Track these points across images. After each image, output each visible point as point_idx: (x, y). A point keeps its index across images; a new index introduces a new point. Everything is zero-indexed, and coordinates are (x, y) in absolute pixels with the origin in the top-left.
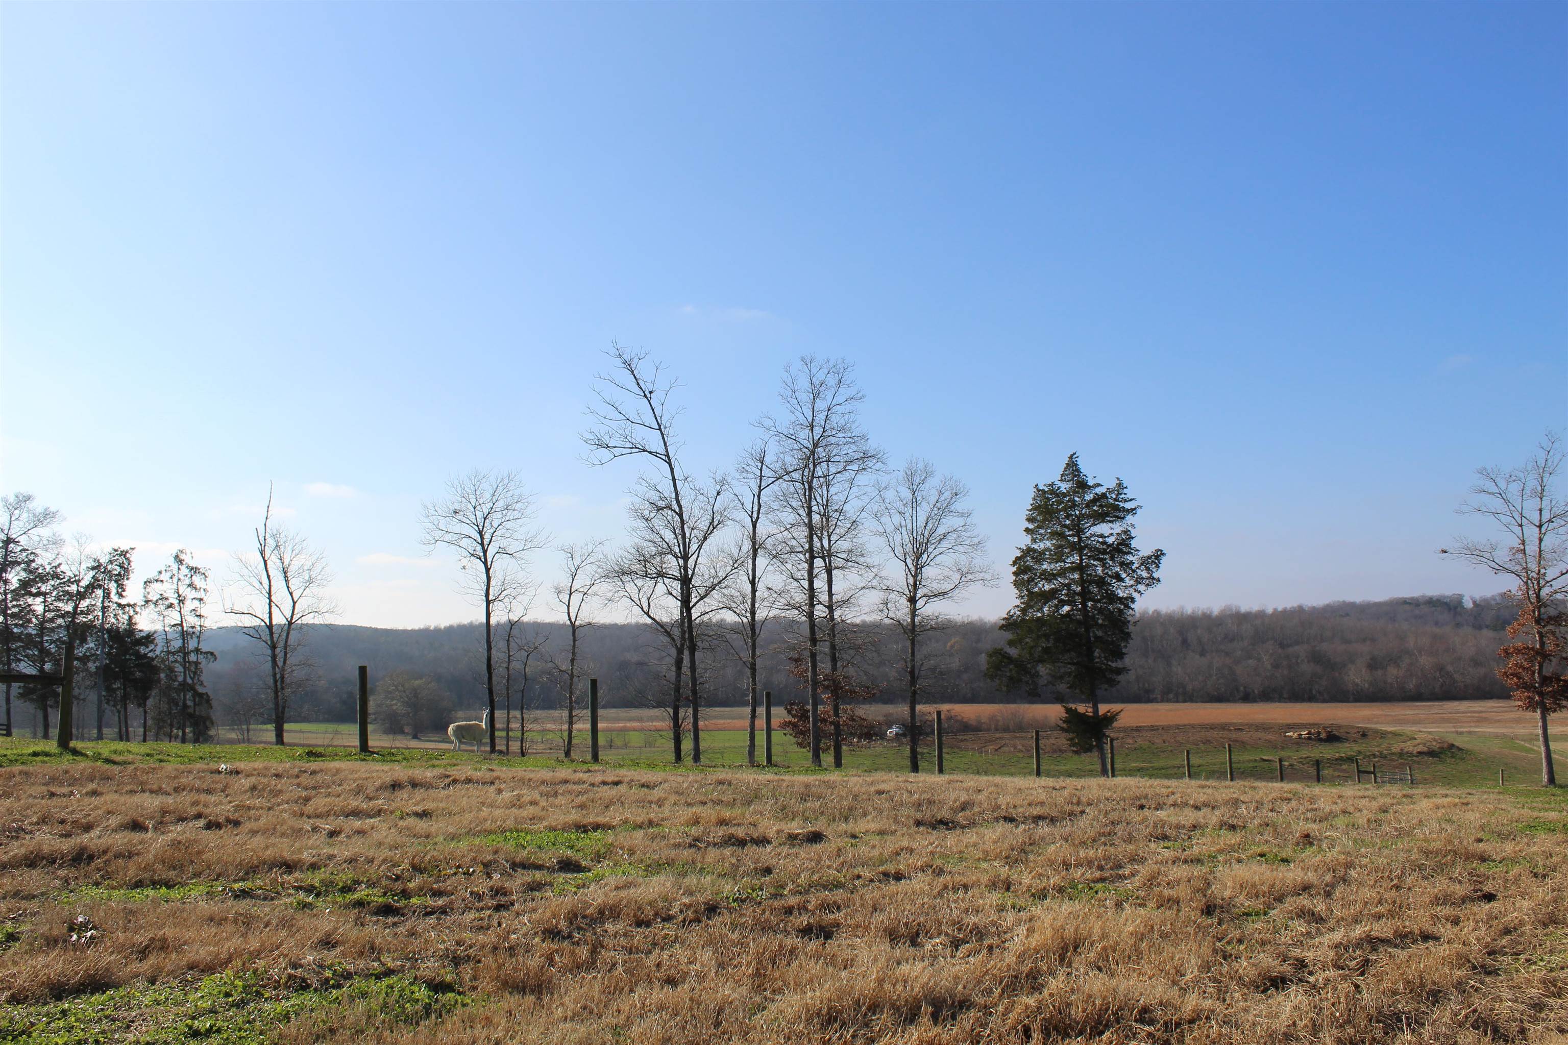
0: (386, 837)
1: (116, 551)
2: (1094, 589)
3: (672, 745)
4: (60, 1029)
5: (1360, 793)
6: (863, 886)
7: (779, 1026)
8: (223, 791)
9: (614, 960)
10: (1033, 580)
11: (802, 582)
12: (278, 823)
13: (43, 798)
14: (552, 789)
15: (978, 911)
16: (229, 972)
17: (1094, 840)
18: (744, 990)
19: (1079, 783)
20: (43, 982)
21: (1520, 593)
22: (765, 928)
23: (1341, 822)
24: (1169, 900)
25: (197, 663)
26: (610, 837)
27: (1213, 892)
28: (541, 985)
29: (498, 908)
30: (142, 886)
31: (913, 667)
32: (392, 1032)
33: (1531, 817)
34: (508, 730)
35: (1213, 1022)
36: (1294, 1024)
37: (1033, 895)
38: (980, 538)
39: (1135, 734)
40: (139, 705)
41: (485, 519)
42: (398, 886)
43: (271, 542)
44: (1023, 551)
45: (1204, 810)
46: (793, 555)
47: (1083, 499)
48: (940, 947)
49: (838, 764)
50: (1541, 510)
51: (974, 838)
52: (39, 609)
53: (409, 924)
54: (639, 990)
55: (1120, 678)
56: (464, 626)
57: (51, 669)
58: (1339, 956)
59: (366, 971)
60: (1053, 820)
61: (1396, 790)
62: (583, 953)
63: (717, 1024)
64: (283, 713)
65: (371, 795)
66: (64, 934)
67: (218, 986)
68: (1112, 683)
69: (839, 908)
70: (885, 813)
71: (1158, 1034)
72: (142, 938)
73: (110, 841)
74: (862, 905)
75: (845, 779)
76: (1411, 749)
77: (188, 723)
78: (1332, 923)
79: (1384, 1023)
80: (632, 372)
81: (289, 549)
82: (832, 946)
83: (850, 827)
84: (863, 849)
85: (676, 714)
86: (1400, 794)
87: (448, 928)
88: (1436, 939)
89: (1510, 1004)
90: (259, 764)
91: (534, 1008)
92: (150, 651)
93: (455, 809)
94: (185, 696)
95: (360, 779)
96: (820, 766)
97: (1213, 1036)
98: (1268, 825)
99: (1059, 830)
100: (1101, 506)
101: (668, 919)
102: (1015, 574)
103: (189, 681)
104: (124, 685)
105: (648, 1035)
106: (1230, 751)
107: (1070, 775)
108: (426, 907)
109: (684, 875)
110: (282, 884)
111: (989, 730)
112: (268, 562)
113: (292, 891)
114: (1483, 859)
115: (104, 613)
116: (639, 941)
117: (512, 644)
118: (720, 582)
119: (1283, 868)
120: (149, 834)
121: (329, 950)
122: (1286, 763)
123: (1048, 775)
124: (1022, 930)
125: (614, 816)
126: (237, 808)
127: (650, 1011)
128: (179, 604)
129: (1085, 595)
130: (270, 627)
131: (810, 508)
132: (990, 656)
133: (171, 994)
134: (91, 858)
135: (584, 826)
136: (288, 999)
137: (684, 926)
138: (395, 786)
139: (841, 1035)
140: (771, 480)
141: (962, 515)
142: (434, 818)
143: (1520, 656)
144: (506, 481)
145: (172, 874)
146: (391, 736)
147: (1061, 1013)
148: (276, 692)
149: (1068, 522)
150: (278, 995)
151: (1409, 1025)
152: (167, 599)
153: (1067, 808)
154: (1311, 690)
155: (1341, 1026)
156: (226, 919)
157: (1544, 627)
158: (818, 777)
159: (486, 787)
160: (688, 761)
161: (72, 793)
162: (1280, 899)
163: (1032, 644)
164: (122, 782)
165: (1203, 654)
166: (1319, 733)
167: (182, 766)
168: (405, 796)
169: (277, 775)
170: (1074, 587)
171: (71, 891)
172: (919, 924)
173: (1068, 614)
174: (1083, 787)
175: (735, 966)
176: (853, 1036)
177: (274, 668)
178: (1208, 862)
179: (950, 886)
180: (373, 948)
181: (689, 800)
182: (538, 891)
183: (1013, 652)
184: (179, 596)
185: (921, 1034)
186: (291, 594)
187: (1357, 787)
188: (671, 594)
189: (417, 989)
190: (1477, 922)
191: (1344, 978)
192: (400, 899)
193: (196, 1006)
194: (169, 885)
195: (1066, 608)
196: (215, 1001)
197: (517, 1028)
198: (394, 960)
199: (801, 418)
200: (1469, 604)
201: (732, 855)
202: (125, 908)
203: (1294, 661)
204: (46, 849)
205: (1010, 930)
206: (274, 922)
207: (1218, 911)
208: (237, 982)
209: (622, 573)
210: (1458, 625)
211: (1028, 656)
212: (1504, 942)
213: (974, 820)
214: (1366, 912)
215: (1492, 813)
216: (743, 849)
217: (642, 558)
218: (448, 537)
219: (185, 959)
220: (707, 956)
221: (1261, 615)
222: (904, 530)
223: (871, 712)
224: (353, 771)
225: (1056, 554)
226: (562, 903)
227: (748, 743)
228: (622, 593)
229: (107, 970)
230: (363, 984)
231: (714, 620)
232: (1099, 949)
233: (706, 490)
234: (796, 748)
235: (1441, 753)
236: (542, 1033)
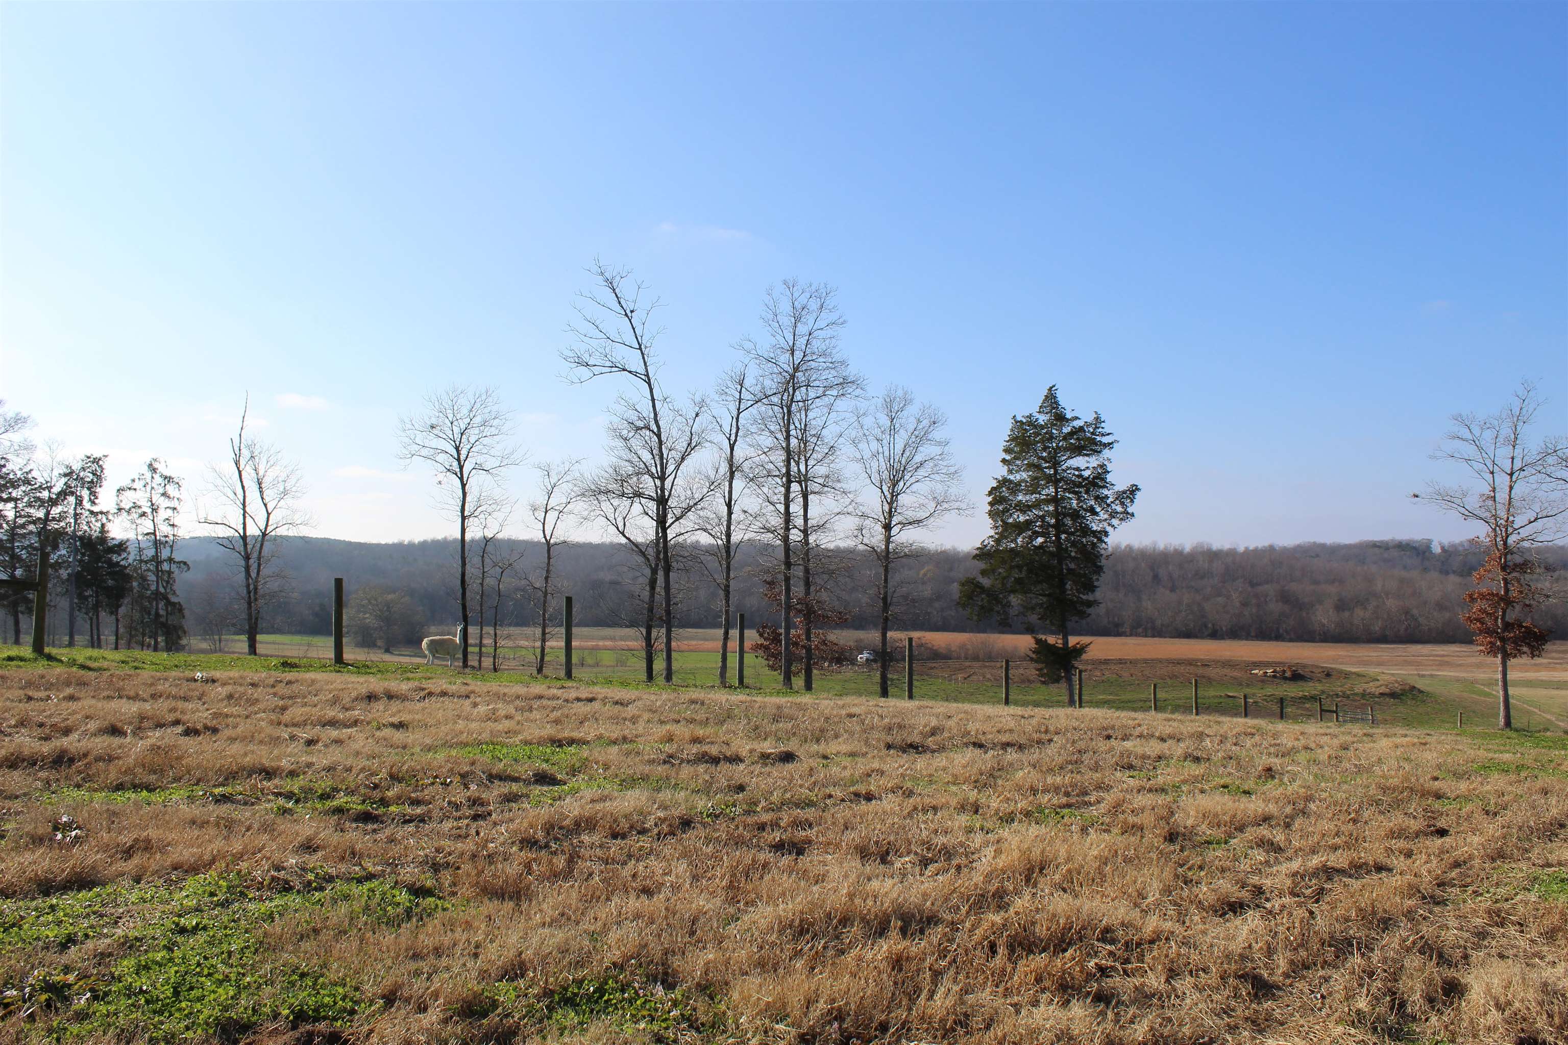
0: (363, 747)
1: (89, 457)
2: (1068, 521)
3: (644, 664)
4: (49, 923)
5: (1322, 731)
6: (835, 805)
7: (752, 936)
8: (200, 699)
9: (590, 870)
10: (1008, 510)
11: (778, 506)
12: (256, 731)
13: (20, 701)
14: (528, 703)
15: (946, 833)
16: (213, 873)
17: (1061, 768)
18: (718, 901)
19: (1048, 712)
20: (31, 878)
21: (1488, 539)
22: (739, 842)
23: (1302, 757)
24: (1133, 827)
25: (170, 573)
26: (585, 752)
27: (1176, 820)
28: (520, 892)
29: (475, 818)
30: (123, 789)
31: (886, 593)
32: (374, 933)
33: (1486, 758)
34: (481, 645)
35: (1173, 943)
36: (1250, 946)
37: (1001, 818)
38: (956, 468)
39: (1103, 667)
40: (112, 613)
41: (462, 434)
42: (377, 794)
43: (246, 453)
44: (999, 482)
45: (1170, 742)
46: (770, 478)
47: (1061, 432)
48: (909, 866)
49: (809, 687)
50: (1513, 458)
51: (944, 763)
52: (10, 515)
53: (388, 832)
54: (616, 900)
55: (1089, 611)
56: (438, 541)
57: (22, 575)
58: (1296, 885)
59: (348, 875)
60: (1021, 747)
61: (1357, 729)
62: (560, 862)
63: (692, 933)
64: (256, 623)
65: (348, 706)
66: (49, 833)
67: (202, 885)
68: (1082, 615)
69: (810, 826)
70: (856, 736)
71: (1118, 953)
72: (126, 839)
73: (90, 745)
74: (834, 823)
75: (817, 701)
76: (1373, 690)
77: (160, 632)
78: (1289, 853)
79: (1335, 947)
80: (614, 290)
81: (264, 461)
82: (805, 861)
83: (821, 748)
84: (835, 769)
85: (649, 633)
86: (1361, 733)
87: (427, 835)
88: (1390, 870)
89: (1456, 932)
90: (234, 673)
91: (513, 915)
92: (123, 560)
93: (431, 721)
94: (157, 605)
95: (336, 689)
96: (791, 688)
97: (1171, 956)
98: (1231, 758)
99: (1025, 757)
100: (1078, 439)
101: (643, 832)
102: (991, 504)
103: (162, 590)
104: (97, 592)
105: (625, 942)
106: (1196, 686)
107: (1037, 704)
108: (404, 815)
109: (659, 790)
110: (262, 790)
111: (958, 658)
112: (243, 473)
113: (271, 797)
114: (1438, 796)
115: (76, 520)
116: (614, 852)
117: (487, 560)
118: (696, 504)
119: (1244, 799)
120: (128, 739)
121: (310, 854)
122: (1251, 701)
123: (1016, 703)
124: (989, 851)
125: (589, 731)
126: (216, 715)
127: (626, 919)
128: (152, 512)
129: (1059, 527)
130: (244, 538)
131: (788, 431)
132: (963, 585)
133: (156, 893)
134: (72, 761)
135: (560, 741)
136: (271, 900)
137: (659, 839)
138: (371, 697)
139: (813, 946)
140: (750, 403)
141: (939, 443)
142: (410, 729)
143: (1484, 602)
144: (484, 397)
145: (153, 778)
146: (366, 650)
147: (1025, 931)
148: (249, 603)
149: (1045, 454)
150: (262, 896)
151: (1359, 949)
152: (140, 507)
153: (1036, 736)
154: (1278, 629)
155: (1295, 949)
156: (208, 822)
157: (1509, 574)
158: (790, 699)
159: (462, 701)
160: (661, 680)
161: (49, 698)
162: (1241, 829)
163: (1005, 574)
164: (99, 688)
165: (1172, 590)
166: (1284, 671)
167: (158, 674)
168: (381, 708)
169: (253, 685)
170: (1048, 519)
171: (53, 793)
172: (889, 843)
173: (1041, 547)
174: (1051, 717)
175: (710, 879)
176: (824, 948)
177: (247, 579)
178: (1173, 791)
179: (920, 808)
180: (353, 854)
181: (662, 718)
182: (515, 802)
183: (986, 582)
184: (153, 505)
185: (891, 947)
186: (265, 505)
187: (1319, 725)
188: (647, 514)
189: (398, 893)
190: (1429, 855)
191: (1300, 905)
192: (379, 807)
193: (181, 904)
194: (150, 789)
195: (1040, 540)
196: (200, 901)
197: (496, 932)
198: (374, 865)
199: (782, 341)
200: (1436, 549)
201: (706, 772)
202: (108, 810)
203: (1262, 599)
204: (26, 752)
205: (978, 850)
206: (256, 826)
207: (1180, 838)
208: (221, 882)
209: (598, 492)
210: (1425, 570)
211: (1000, 586)
212: (1453, 874)
213: (944, 745)
214: (1323, 843)
215: (1449, 753)
216: (716, 766)
217: (619, 478)
218: (425, 452)
219: (169, 860)
220: (682, 867)
221: (1232, 553)
222: (881, 457)
223: (843, 637)
224: (327, 683)
225: (1032, 485)
226: (539, 814)
227: (720, 664)
228: (598, 512)
229: (93, 868)
230: (345, 887)
231: (689, 541)
232: (1064, 871)
233: (684, 411)
234: (766, 670)
235: (1402, 695)
236: (521, 938)
